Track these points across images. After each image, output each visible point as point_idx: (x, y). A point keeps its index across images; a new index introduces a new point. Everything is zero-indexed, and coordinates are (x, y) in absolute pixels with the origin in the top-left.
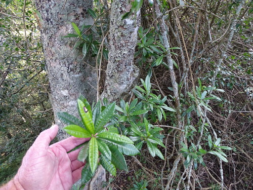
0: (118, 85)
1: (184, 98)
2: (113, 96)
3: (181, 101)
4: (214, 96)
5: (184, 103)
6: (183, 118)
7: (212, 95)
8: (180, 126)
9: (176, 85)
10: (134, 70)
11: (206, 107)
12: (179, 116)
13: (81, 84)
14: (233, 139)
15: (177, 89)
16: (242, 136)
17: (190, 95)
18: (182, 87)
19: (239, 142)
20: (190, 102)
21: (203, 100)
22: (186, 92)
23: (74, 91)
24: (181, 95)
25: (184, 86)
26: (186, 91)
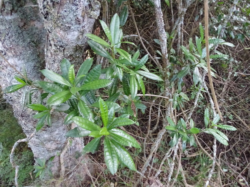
0: (61, 32)
1: (175, 55)
2: (61, 51)
3: (171, 60)
4: (219, 53)
5: (175, 62)
6: (173, 84)
7: (216, 52)
8: (168, 94)
9: (164, 36)
10: (90, 5)
11: (206, 69)
12: (168, 82)
13: (20, 31)
14: (229, 103)
15: (166, 41)
16: (240, 100)
17: (185, 50)
18: (174, 38)
19: (235, 108)
20: (184, 61)
21: (204, 59)
22: (179, 47)
23: (11, 44)
24: (172, 50)
25: (177, 37)
26: (179, 45)
